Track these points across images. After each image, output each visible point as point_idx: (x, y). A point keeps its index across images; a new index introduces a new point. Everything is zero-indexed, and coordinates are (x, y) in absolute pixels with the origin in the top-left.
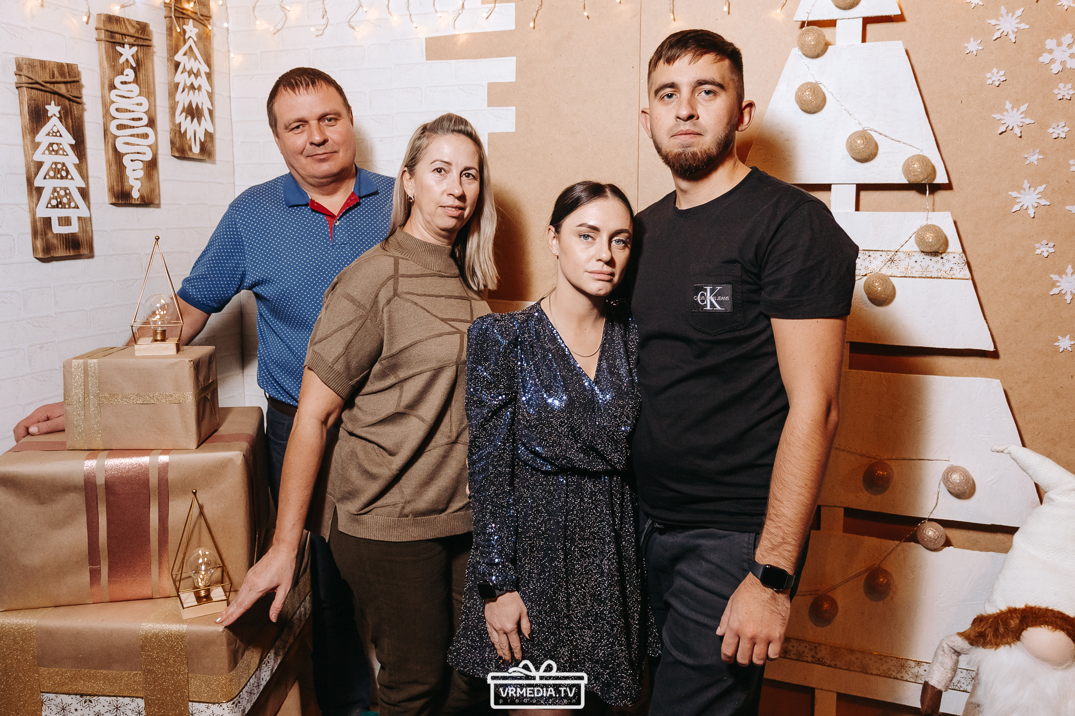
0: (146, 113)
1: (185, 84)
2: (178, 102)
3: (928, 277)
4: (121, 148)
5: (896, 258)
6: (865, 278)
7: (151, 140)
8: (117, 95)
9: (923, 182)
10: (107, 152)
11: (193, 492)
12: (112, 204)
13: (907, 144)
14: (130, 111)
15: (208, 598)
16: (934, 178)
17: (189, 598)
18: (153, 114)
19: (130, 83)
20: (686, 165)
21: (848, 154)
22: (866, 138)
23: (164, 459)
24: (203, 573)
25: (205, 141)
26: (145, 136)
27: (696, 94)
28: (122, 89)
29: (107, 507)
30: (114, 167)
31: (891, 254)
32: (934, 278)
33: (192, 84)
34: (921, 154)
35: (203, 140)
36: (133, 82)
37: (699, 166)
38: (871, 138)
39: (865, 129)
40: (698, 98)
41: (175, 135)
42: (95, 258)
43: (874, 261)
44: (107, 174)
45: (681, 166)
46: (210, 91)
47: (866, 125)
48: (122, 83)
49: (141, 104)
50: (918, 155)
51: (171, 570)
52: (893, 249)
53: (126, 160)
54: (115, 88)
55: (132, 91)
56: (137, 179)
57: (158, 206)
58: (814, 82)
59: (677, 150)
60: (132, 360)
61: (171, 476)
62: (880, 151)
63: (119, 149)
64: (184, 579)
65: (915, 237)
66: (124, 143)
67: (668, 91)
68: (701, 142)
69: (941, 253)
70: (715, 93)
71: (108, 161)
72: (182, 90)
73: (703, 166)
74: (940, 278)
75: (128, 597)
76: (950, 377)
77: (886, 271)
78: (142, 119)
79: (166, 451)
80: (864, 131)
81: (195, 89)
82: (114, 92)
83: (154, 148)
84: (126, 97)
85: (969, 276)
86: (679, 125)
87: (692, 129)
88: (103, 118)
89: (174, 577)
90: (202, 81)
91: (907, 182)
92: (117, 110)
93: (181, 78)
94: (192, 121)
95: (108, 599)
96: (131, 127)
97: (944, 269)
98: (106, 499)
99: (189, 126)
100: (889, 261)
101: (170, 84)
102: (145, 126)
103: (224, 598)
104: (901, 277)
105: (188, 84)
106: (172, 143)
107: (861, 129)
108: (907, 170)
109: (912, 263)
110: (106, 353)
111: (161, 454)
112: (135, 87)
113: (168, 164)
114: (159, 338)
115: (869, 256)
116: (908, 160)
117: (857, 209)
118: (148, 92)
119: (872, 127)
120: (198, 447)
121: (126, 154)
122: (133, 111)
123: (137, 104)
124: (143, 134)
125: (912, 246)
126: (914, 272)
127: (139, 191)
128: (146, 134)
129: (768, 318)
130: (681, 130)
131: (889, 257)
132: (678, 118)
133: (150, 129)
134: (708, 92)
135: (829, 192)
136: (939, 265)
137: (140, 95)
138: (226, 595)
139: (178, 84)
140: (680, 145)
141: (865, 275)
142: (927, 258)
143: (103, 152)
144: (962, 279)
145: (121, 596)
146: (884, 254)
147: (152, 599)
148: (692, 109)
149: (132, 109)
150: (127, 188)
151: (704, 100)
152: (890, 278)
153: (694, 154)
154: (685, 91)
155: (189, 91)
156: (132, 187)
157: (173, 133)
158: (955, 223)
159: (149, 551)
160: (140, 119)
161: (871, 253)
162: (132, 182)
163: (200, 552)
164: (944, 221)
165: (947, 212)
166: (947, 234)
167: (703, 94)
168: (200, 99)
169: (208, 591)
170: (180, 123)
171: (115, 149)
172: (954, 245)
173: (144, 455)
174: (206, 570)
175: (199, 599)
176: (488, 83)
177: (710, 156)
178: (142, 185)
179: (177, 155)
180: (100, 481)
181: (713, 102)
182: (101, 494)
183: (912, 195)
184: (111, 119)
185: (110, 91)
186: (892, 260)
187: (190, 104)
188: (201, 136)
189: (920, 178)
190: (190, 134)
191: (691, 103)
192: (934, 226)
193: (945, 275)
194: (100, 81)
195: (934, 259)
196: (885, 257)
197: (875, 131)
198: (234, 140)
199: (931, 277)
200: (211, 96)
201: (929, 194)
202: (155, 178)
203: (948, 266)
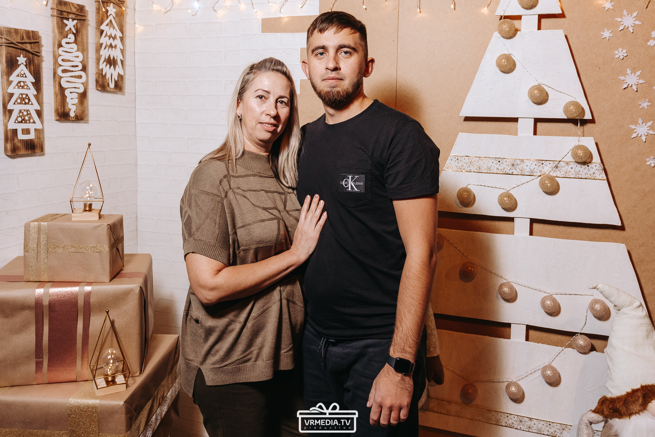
0: (81, 62)
1: (107, 44)
2: (102, 55)
3: (579, 178)
4: (64, 85)
5: (559, 165)
6: (540, 177)
7: (84, 79)
8: (63, 51)
9: (576, 118)
10: (55, 87)
11: (106, 311)
12: (56, 120)
13: (566, 94)
14: (71, 61)
15: (113, 382)
16: (584, 116)
17: (101, 382)
18: (85, 63)
19: (71, 43)
20: (333, 99)
21: (529, 99)
22: (540, 90)
23: (88, 288)
24: (111, 365)
25: (118, 80)
26: (80, 77)
27: (339, 54)
28: (67, 47)
29: (49, 320)
30: (59, 97)
31: (556, 163)
32: (583, 178)
33: (111, 44)
34: (575, 100)
35: (116, 80)
36: (74, 43)
37: (341, 100)
38: (544, 90)
39: (540, 84)
40: (340, 56)
41: (99, 76)
42: (46, 155)
43: (545, 167)
44: (55, 101)
45: (330, 99)
46: (122, 48)
47: (540, 81)
48: (66, 43)
49: (78, 57)
50: (573, 101)
51: (89, 363)
52: (557, 160)
53: (67, 93)
54: (62, 46)
55: (73, 48)
56: (74, 104)
57: (87, 122)
58: (508, 54)
59: (327, 89)
60: (70, 223)
61: (92, 300)
62: (550, 98)
63: (63, 85)
64: (99, 369)
65: (572, 152)
66: (66, 82)
67: (321, 51)
68: (342, 84)
69: (588, 164)
70: (351, 54)
71: (55, 93)
72: (104, 48)
73: (344, 100)
74: (587, 179)
75: (60, 381)
76: (593, 242)
77: (553, 174)
78: (78, 66)
79: (89, 284)
80: (539, 85)
81: (113, 47)
82: (61, 49)
83: (85, 85)
84: (68, 52)
85: (605, 178)
86: (328, 73)
87: (337, 76)
88: (54, 65)
89: (92, 367)
90: (118, 42)
91: (567, 118)
92: (63, 60)
93: (104, 40)
94: (110, 68)
95: (47, 382)
96: (71, 71)
97: (590, 173)
98: (49, 314)
99: (108, 71)
100: (555, 167)
101: (97, 44)
102: (80, 70)
103: (125, 382)
104: (562, 177)
105: (109, 44)
106: (97, 81)
107: (537, 84)
108: (566, 110)
109: (569, 169)
110: (52, 218)
111: (87, 285)
112: (75, 46)
113: (94, 95)
114: (87, 209)
115: (542, 164)
116: (567, 104)
117: (535, 133)
118: (83, 49)
119: (544, 83)
120: (110, 281)
121: (67, 88)
122: (73, 61)
123: (76, 57)
124: (79, 76)
125: (569, 158)
126: (570, 175)
127: (74, 112)
128: (81, 75)
129: (391, 201)
130: (329, 77)
131: (555, 165)
132: (327, 69)
133: (83, 72)
134: (346, 53)
135: (517, 123)
136: (586, 171)
137: (78, 50)
138: (125, 380)
139: (102, 44)
140: (329, 86)
141: (540, 176)
142: (579, 166)
143: (52, 87)
144: (601, 180)
145: (56, 379)
146: (552, 162)
147: (76, 381)
148: (337, 63)
149: (72, 60)
150: (67, 110)
151: (344, 57)
152: (556, 178)
153: (338, 92)
154: (332, 52)
155: (109, 48)
156: (70, 109)
157: (97, 75)
158: (597, 144)
159: (76, 350)
160: (77, 66)
161: (543, 162)
162: (70, 106)
163: (110, 351)
164: (589, 143)
165: (591, 137)
166: (591, 151)
167: (343, 53)
168: (116, 54)
169: (114, 378)
170: (102, 69)
171: (60, 85)
172: (596, 158)
173: (75, 286)
174: (113, 363)
175: (108, 382)
176: (301, 48)
177: (348, 94)
178: (76, 109)
179: (100, 89)
180: (46, 302)
181: (349, 59)
182: (46, 312)
183: (570, 126)
184: (59, 66)
185: (58, 48)
186: (556, 167)
187: (109, 56)
188: (115, 77)
189: (574, 116)
190: (108, 76)
191: (336, 60)
192: (583, 146)
193: (590, 177)
194: (52, 42)
195: (583, 167)
196: (553, 165)
197: (546, 86)
198: (136, 79)
199: (581, 178)
200: (122, 51)
201: (580, 125)
202: (85, 104)
203: (592, 171)
